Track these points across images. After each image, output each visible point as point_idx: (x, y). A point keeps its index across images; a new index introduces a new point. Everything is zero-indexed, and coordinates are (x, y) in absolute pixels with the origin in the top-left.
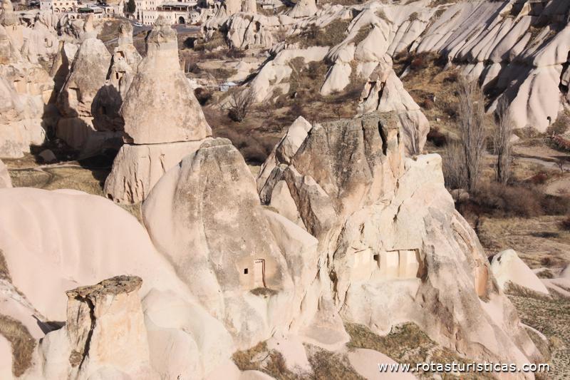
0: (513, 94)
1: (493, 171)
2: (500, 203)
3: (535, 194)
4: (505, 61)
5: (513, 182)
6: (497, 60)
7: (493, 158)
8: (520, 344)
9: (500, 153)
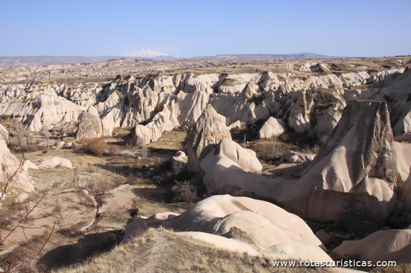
0: (30, 123)
1: (26, 142)
2: (28, 149)
3: (37, 146)
4: (28, 116)
5: (31, 144)
6: (25, 116)
7: (25, 138)
8: (30, 182)
9: (27, 137)
